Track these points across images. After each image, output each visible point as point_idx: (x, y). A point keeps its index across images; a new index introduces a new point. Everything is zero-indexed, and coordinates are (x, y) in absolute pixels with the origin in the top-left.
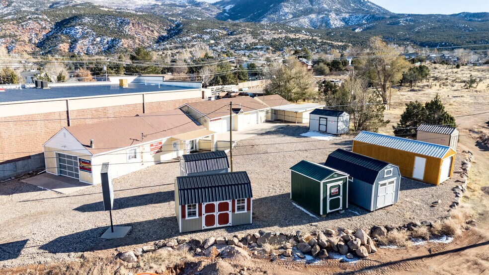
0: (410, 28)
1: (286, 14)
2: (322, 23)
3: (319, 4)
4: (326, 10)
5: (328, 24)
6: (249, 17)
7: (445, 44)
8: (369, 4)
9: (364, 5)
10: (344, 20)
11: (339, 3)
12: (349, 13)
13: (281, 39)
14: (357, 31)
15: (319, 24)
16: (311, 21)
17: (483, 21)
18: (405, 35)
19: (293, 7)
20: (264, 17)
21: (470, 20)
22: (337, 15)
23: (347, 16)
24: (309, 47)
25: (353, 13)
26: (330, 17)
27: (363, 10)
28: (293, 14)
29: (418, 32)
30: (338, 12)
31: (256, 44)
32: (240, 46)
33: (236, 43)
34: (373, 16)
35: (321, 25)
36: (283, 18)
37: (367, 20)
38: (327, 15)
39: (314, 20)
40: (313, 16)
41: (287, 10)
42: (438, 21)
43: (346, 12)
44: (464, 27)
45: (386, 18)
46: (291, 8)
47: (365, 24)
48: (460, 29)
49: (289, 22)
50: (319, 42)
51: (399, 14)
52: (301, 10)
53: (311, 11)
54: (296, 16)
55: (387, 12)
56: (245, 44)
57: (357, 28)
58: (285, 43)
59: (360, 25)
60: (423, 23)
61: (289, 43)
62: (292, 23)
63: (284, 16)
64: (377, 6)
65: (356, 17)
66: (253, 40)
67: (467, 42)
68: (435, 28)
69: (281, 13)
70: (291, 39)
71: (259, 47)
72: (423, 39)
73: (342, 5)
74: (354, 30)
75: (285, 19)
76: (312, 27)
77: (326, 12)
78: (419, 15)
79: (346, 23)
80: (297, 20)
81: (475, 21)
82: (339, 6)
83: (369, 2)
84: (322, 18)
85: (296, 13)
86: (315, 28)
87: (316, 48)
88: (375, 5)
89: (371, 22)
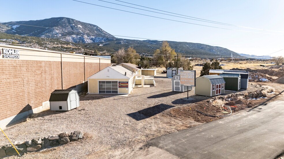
0: (126, 46)
1: (57, 34)
2: (80, 40)
3: (77, 30)
4: (82, 33)
5: (83, 41)
6: (31, 33)
8: (104, 32)
9: (102, 32)
10: (92, 39)
11: (88, 30)
12: (95, 36)
13: (59, 48)
15: (78, 41)
16: (73, 38)
17: (156, 44)
19: (61, 30)
20: (43, 34)
21: (151, 43)
22: (88, 36)
23: (94, 37)
25: (97, 36)
26: (84, 37)
27: (102, 35)
28: (61, 34)
30: (88, 35)
34: (107, 39)
35: (79, 42)
36: (56, 36)
37: (105, 40)
38: (83, 36)
39: (75, 38)
40: (74, 36)
41: (57, 32)
42: (138, 43)
43: (92, 36)
44: (150, 46)
45: (114, 40)
46: (60, 30)
47: (104, 42)
48: (148, 47)
49: (59, 38)
51: (120, 39)
52: (66, 32)
53: (73, 33)
54: (64, 35)
55: (113, 37)
57: (100, 44)
58: (62, 50)
59: (102, 43)
61: (64, 50)
62: (61, 39)
63: (56, 35)
64: (108, 33)
65: (99, 39)
66: (40, 47)
68: (137, 46)
69: (54, 33)
73: (90, 31)
74: (99, 45)
75: (57, 37)
76: (74, 42)
77: (82, 35)
78: (129, 40)
79: (93, 41)
80: (65, 38)
81: (153, 44)
82: (88, 32)
83: (104, 31)
84: (80, 37)
85: (63, 34)
86: (76, 43)
88: (107, 33)
89: (107, 42)
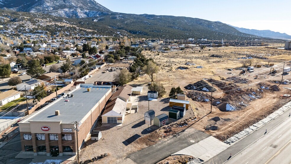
0: (122, 22)
1: (48, 7)
2: (73, 15)
3: (69, 2)
4: (74, 7)
5: (77, 15)
6: (21, 7)
7: (141, 32)
8: (98, 5)
9: (96, 5)
10: (86, 13)
11: (81, 3)
12: (88, 9)
13: (53, 26)
14: (95, 21)
15: (71, 15)
16: (66, 12)
17: (154, 19)
18: (121, 25)
19: (52, 3)
20: (33, 8)
21: (148, 18)
22: (81, 10)
23: (87, 11)
24: (73, 33)
25: (91, 10)
26: (77, 11)
27: (96, 8)
28: (53, 7)
29: (126, 24)
30: (82, 9)
31: (37, 29)
32: (25, 30)
33: (21, 28)
34: (102, 13)
35: (72, 16)
36: (47, 9)
37: (99, 15)
38: (76, 10)
39: (68, 12)
40: (67, 10)
41: (48, 4)
42: (135, 18)
43: (86, 9)
44: (147, 22)
45: (109, 14)
46: (51, 3)
47: (98, 17)
48: (145, 23)
49: (51, 12)
50: (78, 29)
51: (115, 13)
52: (58, 5)
53: (65, 7)
54: (56, 8)
55: (108, 11)
56: (28, 29)
57: (94, 19)
58: (56, 29)
59: (96, 18)
60: (128, 19)
61: (59, 29)
62: (53, 13)
63: (47, 8)
64: (103, 6)
65: (93, 12)
66: (34, 26)
67: (150, 31)
68: (134, 22)
69: (44, 6)
70: (59, 26)
71: (40, 31)
72: (130, 28)
73: (84, 4)
74: (93, 20)
75: (48, 10)
76: (67, 16)
77: (75, 8)
78: (125, 14)
79: (87, 15)
80: (57, 12)
81: (150, 19)
82: (82, 5)
83: (98, 4)
84: (73, 11)
85: (55, 7)
86: (69, 17)
87: (77, 33)
88: (102, 6)
89: (102, 16)
